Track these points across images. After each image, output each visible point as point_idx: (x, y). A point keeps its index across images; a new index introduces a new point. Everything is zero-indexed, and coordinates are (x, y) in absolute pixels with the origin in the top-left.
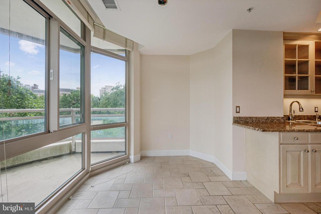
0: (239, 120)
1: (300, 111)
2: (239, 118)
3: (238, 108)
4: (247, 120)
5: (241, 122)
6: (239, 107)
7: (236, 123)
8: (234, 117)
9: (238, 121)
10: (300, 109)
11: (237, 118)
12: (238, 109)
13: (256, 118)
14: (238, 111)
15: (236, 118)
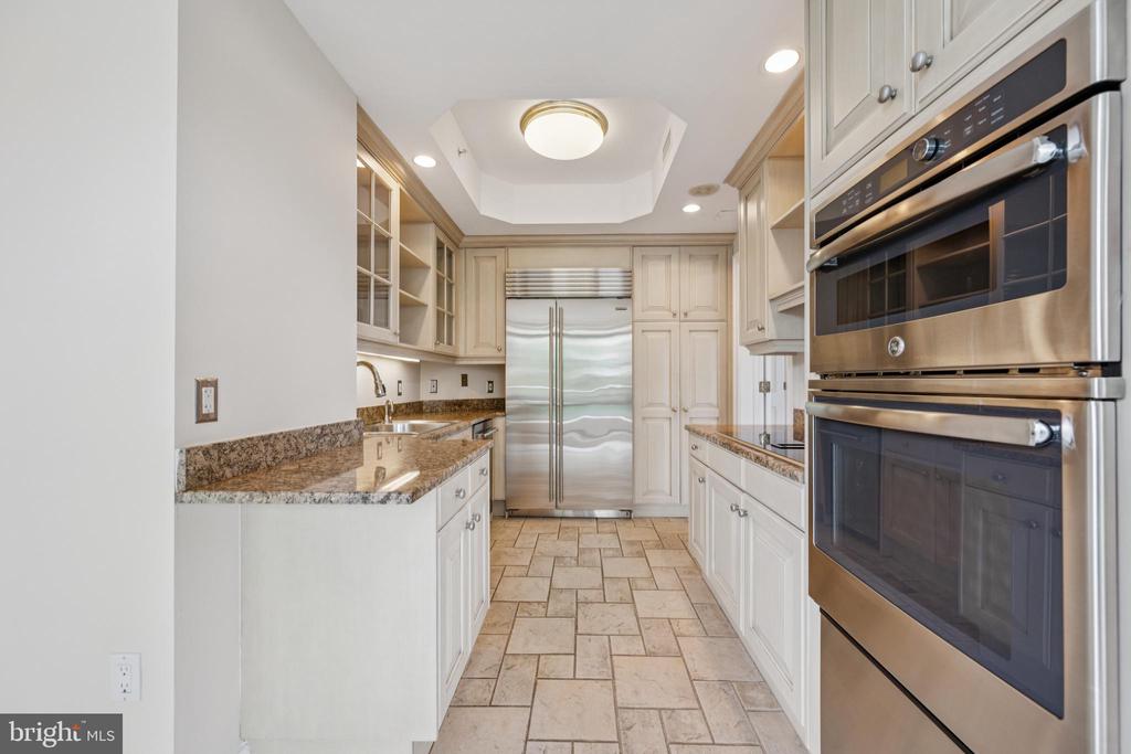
0: (215, 465)
1: (379, 396)
2: (215, 453)
3: (208, 393)
4: (255, 457)
5: (228, 472)
6: (214, 384)
7: (202, 487)
8: (188, 451)
9: (210, 471)
10: (377, 388)
11: (206, 451)
12: (203, 399)
13: (287, 436)
14: (208, 408)
15: (200, 457)
